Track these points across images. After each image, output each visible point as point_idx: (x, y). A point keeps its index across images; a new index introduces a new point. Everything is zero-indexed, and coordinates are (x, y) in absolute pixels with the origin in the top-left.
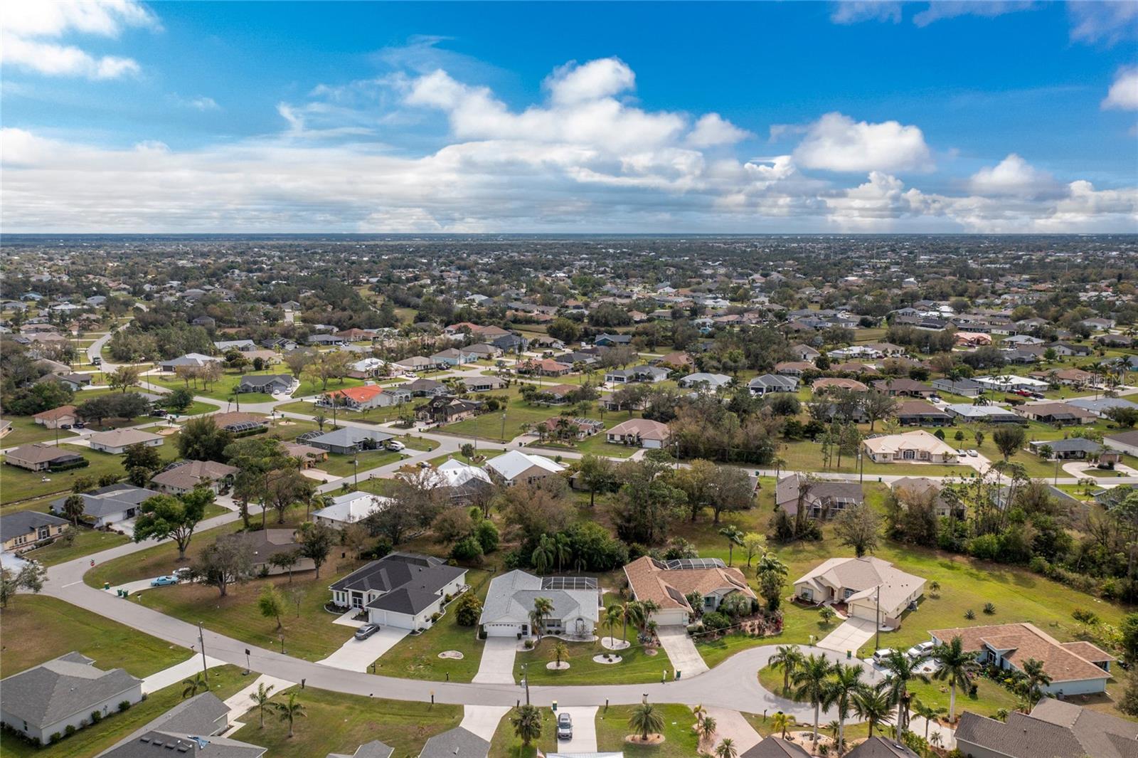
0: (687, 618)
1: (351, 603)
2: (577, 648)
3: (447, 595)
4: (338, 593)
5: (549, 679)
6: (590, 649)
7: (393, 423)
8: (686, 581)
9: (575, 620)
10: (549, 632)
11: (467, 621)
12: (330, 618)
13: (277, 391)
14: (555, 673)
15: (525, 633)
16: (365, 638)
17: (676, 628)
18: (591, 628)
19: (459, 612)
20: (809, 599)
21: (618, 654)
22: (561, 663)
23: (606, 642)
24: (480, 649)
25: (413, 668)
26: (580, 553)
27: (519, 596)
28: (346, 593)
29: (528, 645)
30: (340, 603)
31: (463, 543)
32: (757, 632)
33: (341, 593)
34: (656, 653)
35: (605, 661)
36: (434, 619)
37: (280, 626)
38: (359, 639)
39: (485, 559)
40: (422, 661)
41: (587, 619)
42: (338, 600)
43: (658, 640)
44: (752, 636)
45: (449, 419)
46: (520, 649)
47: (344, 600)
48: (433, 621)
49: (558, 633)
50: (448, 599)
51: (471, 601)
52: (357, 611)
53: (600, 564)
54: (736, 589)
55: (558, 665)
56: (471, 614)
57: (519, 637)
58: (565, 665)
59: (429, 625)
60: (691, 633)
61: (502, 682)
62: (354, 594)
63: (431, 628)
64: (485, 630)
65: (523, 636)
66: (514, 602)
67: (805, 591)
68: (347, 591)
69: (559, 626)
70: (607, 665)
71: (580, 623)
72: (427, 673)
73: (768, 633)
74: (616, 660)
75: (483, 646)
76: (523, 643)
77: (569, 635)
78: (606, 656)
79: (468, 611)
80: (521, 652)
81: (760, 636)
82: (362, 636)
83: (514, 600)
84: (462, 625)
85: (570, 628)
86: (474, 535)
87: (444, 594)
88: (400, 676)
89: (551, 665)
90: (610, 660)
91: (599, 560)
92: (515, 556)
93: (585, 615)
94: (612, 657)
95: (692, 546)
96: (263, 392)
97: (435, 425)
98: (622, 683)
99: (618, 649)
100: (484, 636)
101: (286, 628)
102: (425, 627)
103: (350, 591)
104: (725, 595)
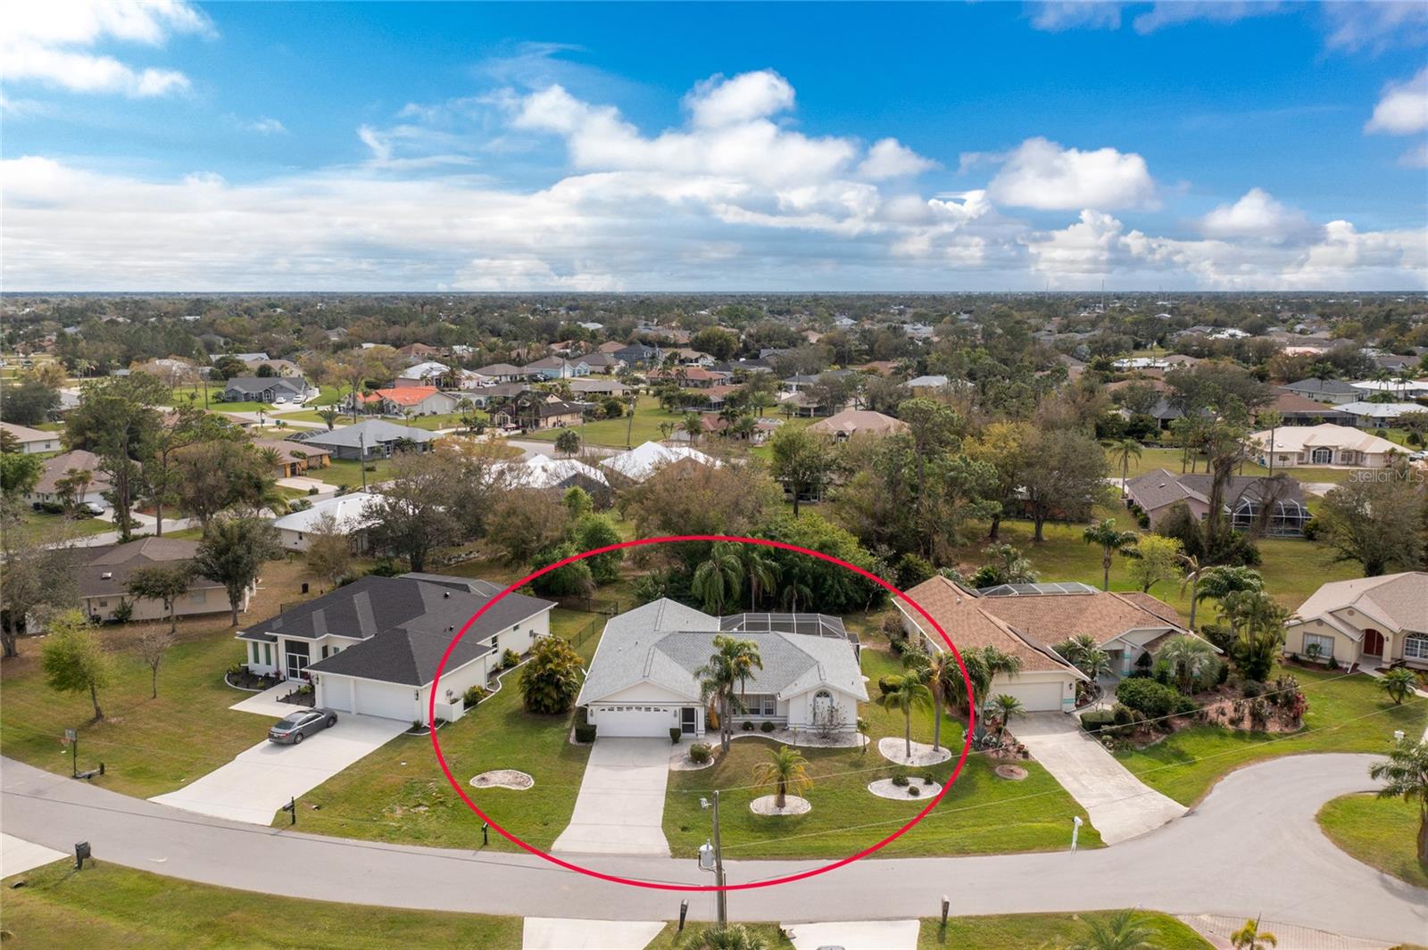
0: (1071, 694)
1: (284, 667)
2: (824, 762)
3: (508, 653)
4: (255, 645)
5: (764, 842)
6: (857, 765)
7: (454, 430)
8: (1047, 618)
9: (811, 696)
10: (747, 727)
11: (548, 702)
12: (229, 696)
13: (281, 399)
14: (776, 825)
15: (690, 728)
16: (293, 741)
17: (1053, 718)
18: (851, 716)
19: (529, 682)
20: (1324, 659)
21: (929, 776)
22: (788, 798)
23: (892, 748)
24: (577, 765)
25: (399, 813)
26: (796, 570)
27: (671, 644)
28: (272, 645)
29: (699, 756)
30: (260, 669)
31: (548, 557)
32: (1247, 725)
33: (261, 644)
34: (1024, 774)
35: (901, 794)
36: (471, 700)
37: (99, 716)
38: (281, 743)
39: (596, 595)
40: (427, 796)
41: (841, 693)
42: (257, 660)
43: (1015, 743)
44: (1240, 735)
45: (542, 424)
46: (677, 767)
47: (269, 662)
48: (467, 705)
49: (768, 727)
50: (509, 661)
51: (557, 655)
52: (296, 684)
53: (838, 596)
54: (1172, 631)
55: (781, 804)
56: (558, 686)
57: (675, 736)
58: (797, 805)
59: (457, 712)
60: (1092, 727)
61: (635, 850)
62: (291, 646)
63: (463, 719)
64: (591, 721)
65: (684, 735)
66: (660, 657)
67: (1311, 640)
68: (275, 639)
69: (769, 712)
70: (909, 805)
71: (824, 703)
72: (434, 825)
73: (1273, 727)
74: (929, 792)
75: (584, 759)
76: (685, 750)
77: (795, 734)
78: (899, 782)
79: (550, 679)
80: (682, 773)
81: (1258, 734)
82: (286, 737)
83: (658, 652)
84: (535, 712)
85: (798, 715)
86: (572, 540)
87: (502, 648)
88: (359, 833)
89: (763, 805)
90: (914, 792)
91: (837, 586)
92: (657, 583)
93: (836, 684)
94: (916, 782)
95: (1026, 563)
96: (260, 401)
97: (520, 431)
98: (962, 851)
99: (925, 763)
100: (587, 735)
101: (113, 720)
102: (447, 718)
103: (282, 638)
104: (1149, 645)
